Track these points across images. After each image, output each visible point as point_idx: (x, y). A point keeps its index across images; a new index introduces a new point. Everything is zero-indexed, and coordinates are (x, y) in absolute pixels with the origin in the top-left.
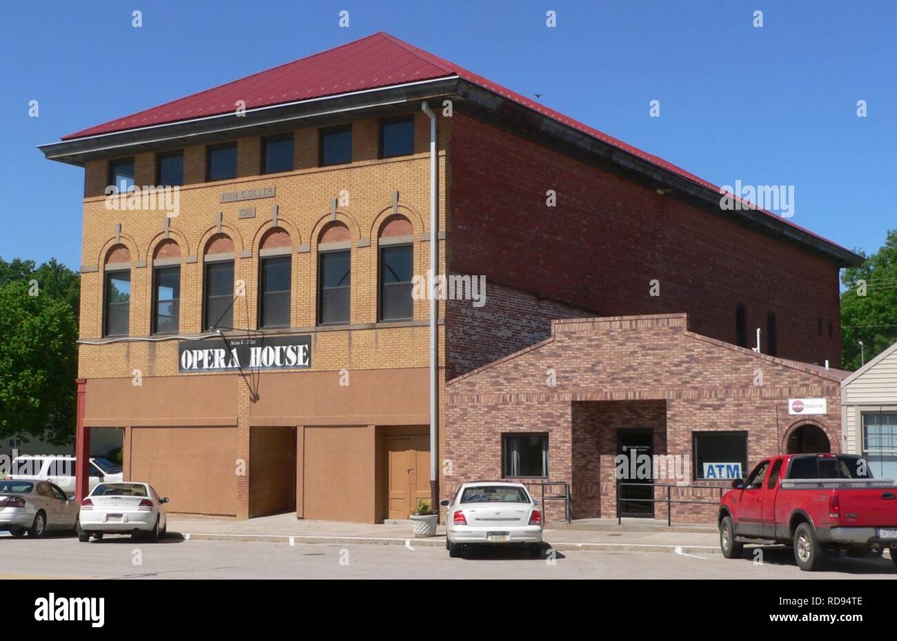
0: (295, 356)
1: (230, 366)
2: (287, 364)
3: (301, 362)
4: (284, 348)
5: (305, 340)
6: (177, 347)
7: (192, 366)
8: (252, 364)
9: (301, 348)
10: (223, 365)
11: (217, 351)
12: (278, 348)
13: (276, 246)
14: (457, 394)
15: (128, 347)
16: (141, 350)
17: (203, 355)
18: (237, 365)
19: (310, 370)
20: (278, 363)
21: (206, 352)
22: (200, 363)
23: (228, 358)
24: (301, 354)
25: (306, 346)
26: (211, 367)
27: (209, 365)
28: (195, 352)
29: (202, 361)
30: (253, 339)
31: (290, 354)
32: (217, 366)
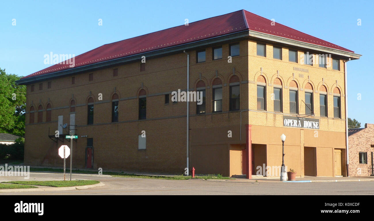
0: (316, 126)
1: (298, 126)
2: (313, 127)
3: (317, 127)
4: (313, 122)
5: (317, 120)
6: (282, 117)
7: (287, 125)
8: (304, 126)
9: (317, 122)
10: (297, 126)
11: (295, 120)
12: (311, 122)
13: (308, 89)
14: (350, 140)
15: (267, 115)
16: (271, 116)
17: (291, 121)
18: (300, 126)
19: (319, 130)
20: (311, 127)
21: (292, 120)
22: (290, 124)
23: (298, 123)
24: (317, 125)
25: (318, 122)
26: (293, 126)
27: (293, 125)
28: (288, 120)
29: (290, 123)
30: (305, 118)
31: (314, 124)
32: (295, 126)
